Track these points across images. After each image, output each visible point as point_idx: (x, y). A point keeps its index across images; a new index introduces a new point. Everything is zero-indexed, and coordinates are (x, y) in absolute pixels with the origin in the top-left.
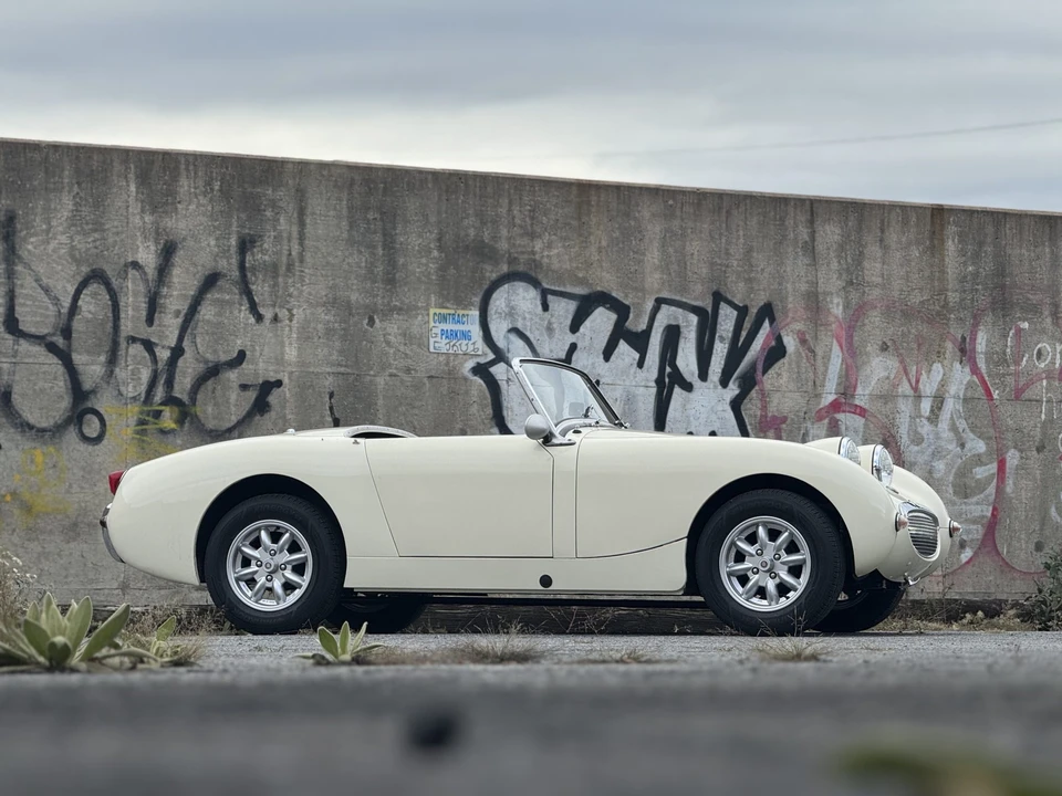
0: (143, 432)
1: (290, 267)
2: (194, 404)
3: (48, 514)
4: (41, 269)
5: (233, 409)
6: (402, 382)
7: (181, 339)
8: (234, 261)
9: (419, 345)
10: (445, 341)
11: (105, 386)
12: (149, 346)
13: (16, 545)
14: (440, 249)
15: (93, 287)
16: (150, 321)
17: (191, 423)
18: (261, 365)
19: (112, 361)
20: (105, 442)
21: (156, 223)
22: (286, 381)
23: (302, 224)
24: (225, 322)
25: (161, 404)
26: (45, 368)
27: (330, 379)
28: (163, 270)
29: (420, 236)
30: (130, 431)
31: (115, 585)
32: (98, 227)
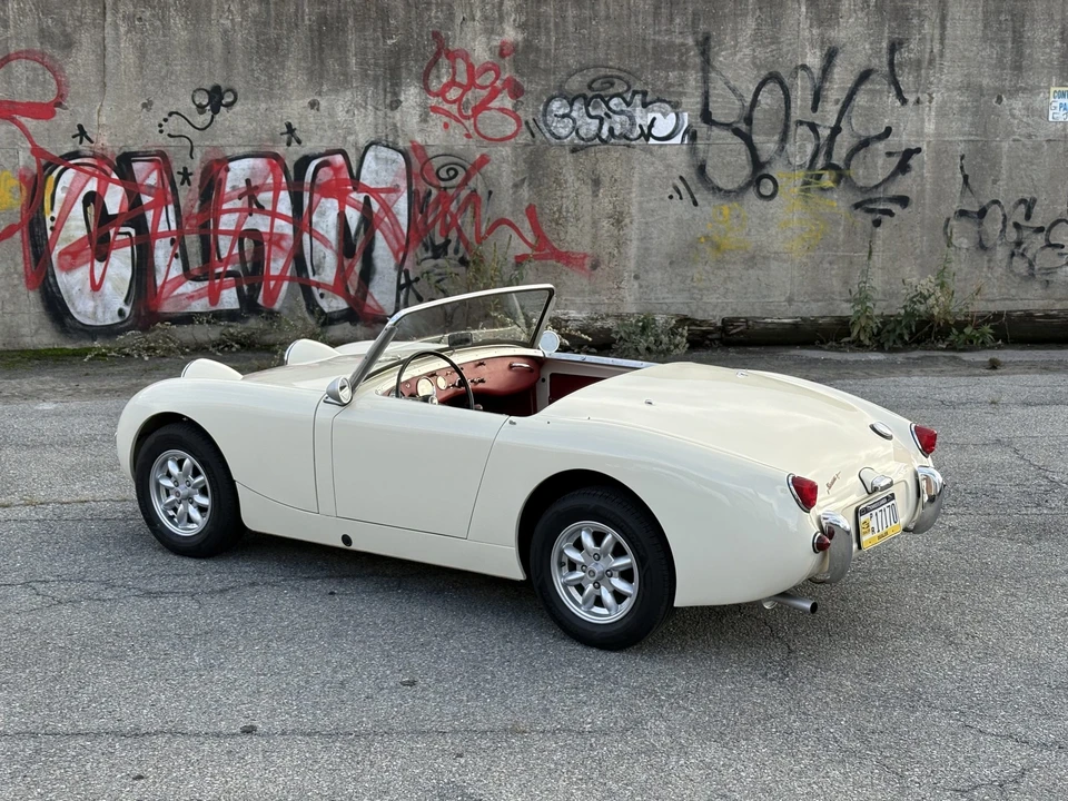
0: (807, 190)
1: (931, 62)
2: (848, 169)
3: (732, 250)
4: (729, 75)
5: (880, 171)
6: (1024, 145)
7: (839, 120)
8: (885, 60)
9: (1040, 116)
10: (1062, 112)
11: (777, 158)
12: (813, 127)
13: (707, 272)
14: (1062, 40)
15: (770, 85)
16: (814, 108)
17: (846, 182)
18: (904, 137)
19: (784, 139)
20: (777, 198)
21: (822, 35)
22: (924, 148)
23: (943, 27)
24: (878, 106)
25: (822, 169)
26: (731, 147)
27: (962, 145)
28: (826, 69)
29: (1045, 31)
30: (796, 190)
31: (783, 299)
32: (775, 40)
